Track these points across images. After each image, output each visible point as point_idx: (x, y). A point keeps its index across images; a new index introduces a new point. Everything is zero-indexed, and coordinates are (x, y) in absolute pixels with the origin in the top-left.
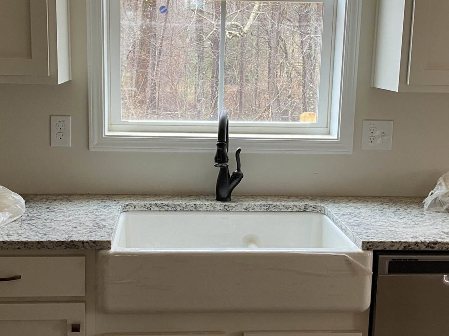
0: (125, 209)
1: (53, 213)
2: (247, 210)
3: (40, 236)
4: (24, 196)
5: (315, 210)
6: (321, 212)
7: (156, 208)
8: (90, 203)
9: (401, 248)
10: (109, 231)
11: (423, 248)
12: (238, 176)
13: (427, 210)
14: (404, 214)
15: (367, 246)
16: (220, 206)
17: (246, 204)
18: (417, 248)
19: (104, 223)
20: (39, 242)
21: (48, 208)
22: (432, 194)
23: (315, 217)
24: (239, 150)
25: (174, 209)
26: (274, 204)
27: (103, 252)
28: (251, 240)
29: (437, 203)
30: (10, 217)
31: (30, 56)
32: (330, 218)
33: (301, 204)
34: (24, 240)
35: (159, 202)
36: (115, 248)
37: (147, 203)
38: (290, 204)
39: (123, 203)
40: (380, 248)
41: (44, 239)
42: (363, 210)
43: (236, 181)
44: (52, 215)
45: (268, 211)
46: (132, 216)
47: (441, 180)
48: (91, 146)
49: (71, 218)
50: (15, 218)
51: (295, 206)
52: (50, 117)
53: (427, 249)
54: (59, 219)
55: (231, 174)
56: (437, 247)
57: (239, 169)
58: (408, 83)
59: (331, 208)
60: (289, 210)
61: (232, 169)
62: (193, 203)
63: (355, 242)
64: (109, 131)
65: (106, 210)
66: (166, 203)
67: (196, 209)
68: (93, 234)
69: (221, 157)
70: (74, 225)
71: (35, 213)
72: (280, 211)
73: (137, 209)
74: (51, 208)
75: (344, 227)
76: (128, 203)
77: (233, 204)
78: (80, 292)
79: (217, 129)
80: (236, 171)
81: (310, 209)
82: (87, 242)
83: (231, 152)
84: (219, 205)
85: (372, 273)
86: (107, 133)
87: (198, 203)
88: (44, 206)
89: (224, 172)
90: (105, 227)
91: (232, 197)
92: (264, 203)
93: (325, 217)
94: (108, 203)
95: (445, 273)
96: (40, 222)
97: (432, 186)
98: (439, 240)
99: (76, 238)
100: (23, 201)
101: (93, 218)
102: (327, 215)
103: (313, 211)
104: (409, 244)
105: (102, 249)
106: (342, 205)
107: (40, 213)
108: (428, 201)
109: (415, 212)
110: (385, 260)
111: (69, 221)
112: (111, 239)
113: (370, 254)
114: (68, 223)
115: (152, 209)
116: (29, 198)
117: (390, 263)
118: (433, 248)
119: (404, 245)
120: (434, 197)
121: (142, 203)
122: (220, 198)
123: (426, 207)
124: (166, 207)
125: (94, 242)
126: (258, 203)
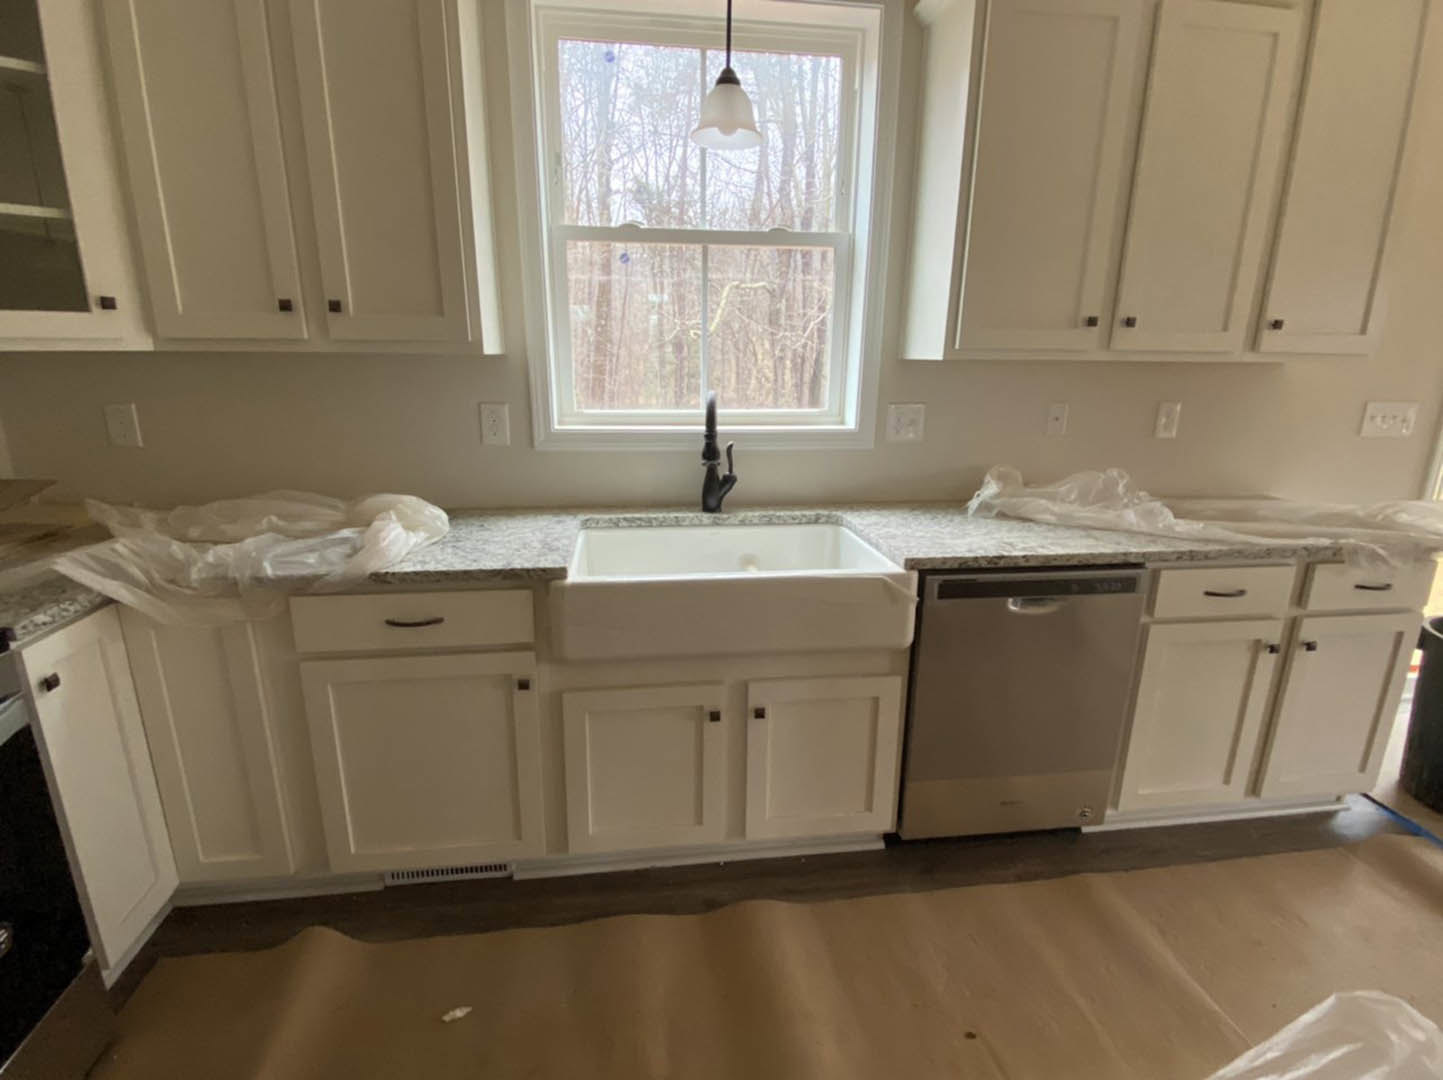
0: (585, 525)
1: (489, 532)
2: (743, 523)
3: (468, 563)
4: (448, 511)
5: (830, 521)
6: (838, 522)
7: (625, 524)
8: (539, 517)
9: (956, 566)
10: (564, 554)
11: (984, 564)
12: (730, 480)
13: (973, 515)
14: (944, 521)
15: (911, 564)
16: (709, 518)
17: (742, 515)
18: (976, 565)
19: (556, 543)
20: (466, 573)
21: (482, 526)
22: (978, 495)
23: (828, 530)
24: (731, 446)
25: (649, 524)
26: (778, 514)
27: (558, 583)
28: (748, 561)
29: (985, 508)
30: (428, 538)
31: (441, 313)
32: (850, 528)
33: (811, 513)
34: (444, 569)
35: (628, 516)
36: (574, 577)
37: (613, 516)
38: (797, 513)
39: (582, 517)
40: (928, 567)
41: (474, 567)
42: (892, 518)
43: (727, 486)
44: (486, 534)
45: (770, 523)
46: (594, 533)
47: (988, 478)
48: (536, 443)
49: (512, 537)
50: (436, 539)
51: (804, 516)
52: (479, 405)
53: (989, 566)
54: (496, 539)
55: (721, 477)
56: (1002, 563)
57: (731, 470)
58: (957, 347)
59: (852, 518)
60: (797, 521)
61: (722, 471)
62: (673, 515)
63: (893, 559)
64: (560, 423)
65: (559, 528)
66: (637, 515)
67: (678, 523)
68: (542, 559)
69: (710, 452)
70: (516, 547)
71: (463, 531)
72: (785, 523)
73: (601, 524)
74: (486, 525)
75: (874, 541)
76: (588, 517)
77: (725, 516)
78: (526, 636)
79: (704, 419)
80: (727, 473)
81: (823, 520)
82: (534, 570)
83: (722, 446)
84: (706, 517)
85: (918, 599)
86: (557, 427)
87: (680, 515)
88: (478, 523)
89: (711, 473)
90: (558, 549)
91: (723, 507)
92: (764, 513)
93: (843, 529)
94: (563, 518)
95: (1011, 596)
96: (469, 544)
97: (979, 484)
98: (1006, 554)
99: (518, 564)
100: (444, 516)
101: (540, 536)
102: (847, 527)
103: (827, 522)
104: (964, 560)
105: (554, 579)
106: (864, 513)
107: (471, 532)
108: (974, 504)
109: (958, 519)
110: (934, 582)
111: (509, 542)
112: (567, 565)
113: (915, 575)
114: (507, 545)
115: (620, 525)
116: (455, 513)
117: (941, 586)
118: (996, 564)
119: (959, 561)
120: (980, 499)
121: (607, 517)
122: (707, 509)
123: (970, 512)
124: (639, 522)
125: (544, 570)
126: (757, 514)
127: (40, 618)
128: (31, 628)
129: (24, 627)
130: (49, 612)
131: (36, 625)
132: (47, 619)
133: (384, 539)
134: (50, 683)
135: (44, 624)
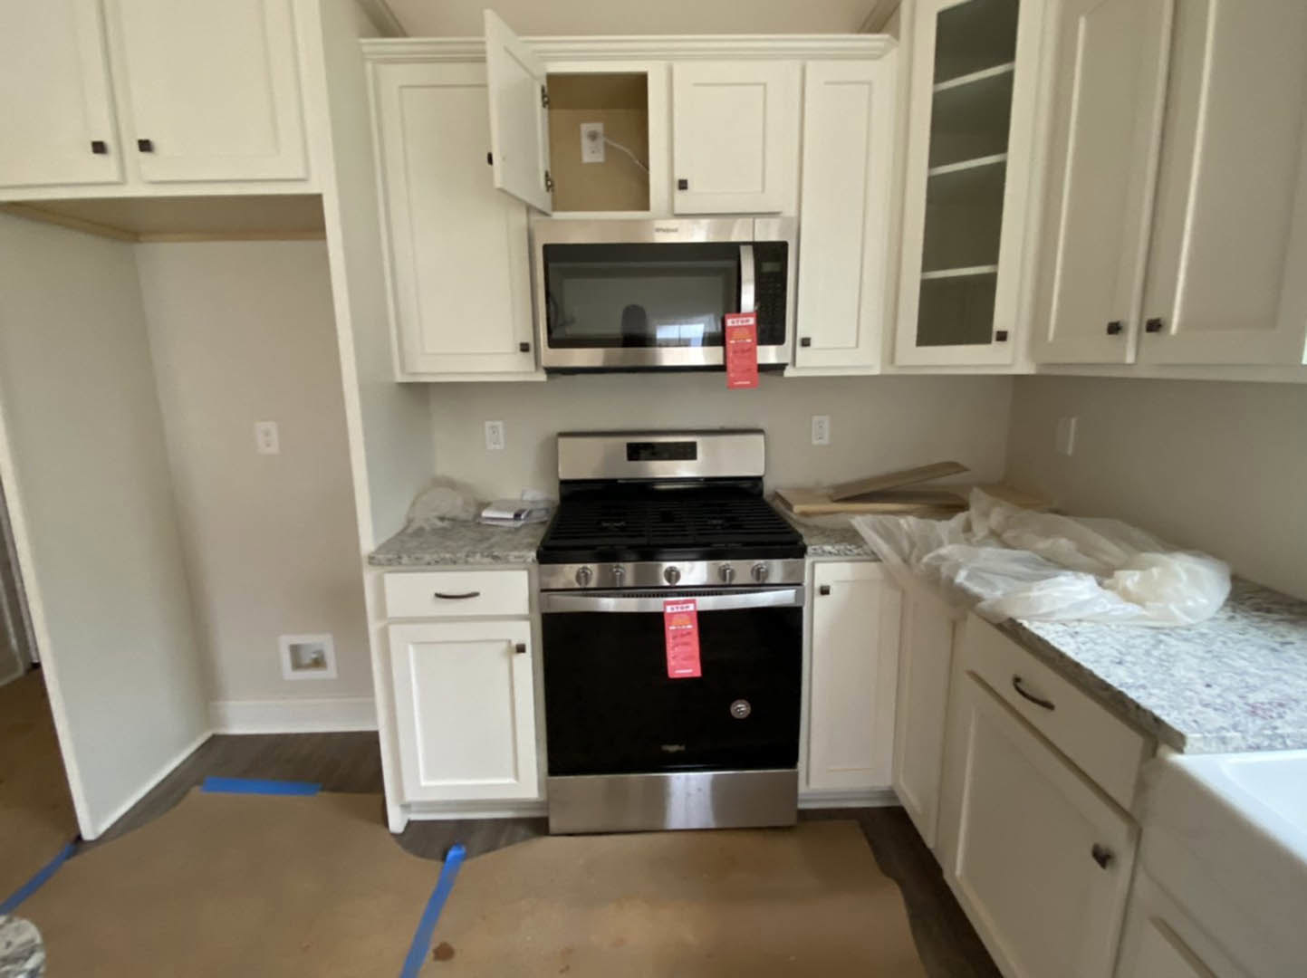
127: (828, 548)
128: (820, 551)
129: (815, 549)
130: (837, 547)
131: (824, 551)
132: (833, 550)
133: (1041, 589)
134: (825, 591)
135: (830, 553)
